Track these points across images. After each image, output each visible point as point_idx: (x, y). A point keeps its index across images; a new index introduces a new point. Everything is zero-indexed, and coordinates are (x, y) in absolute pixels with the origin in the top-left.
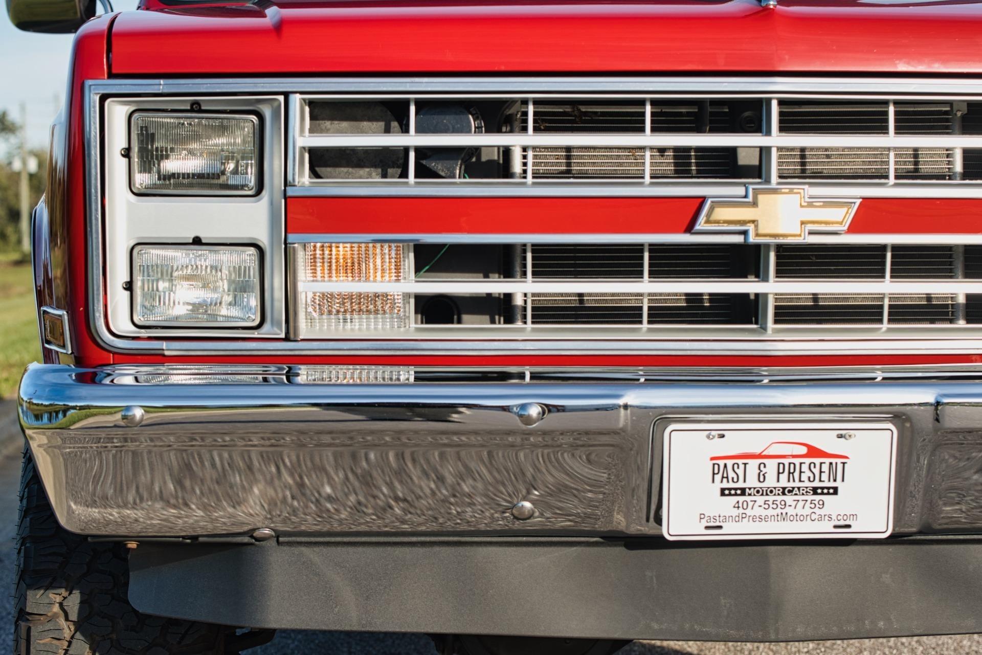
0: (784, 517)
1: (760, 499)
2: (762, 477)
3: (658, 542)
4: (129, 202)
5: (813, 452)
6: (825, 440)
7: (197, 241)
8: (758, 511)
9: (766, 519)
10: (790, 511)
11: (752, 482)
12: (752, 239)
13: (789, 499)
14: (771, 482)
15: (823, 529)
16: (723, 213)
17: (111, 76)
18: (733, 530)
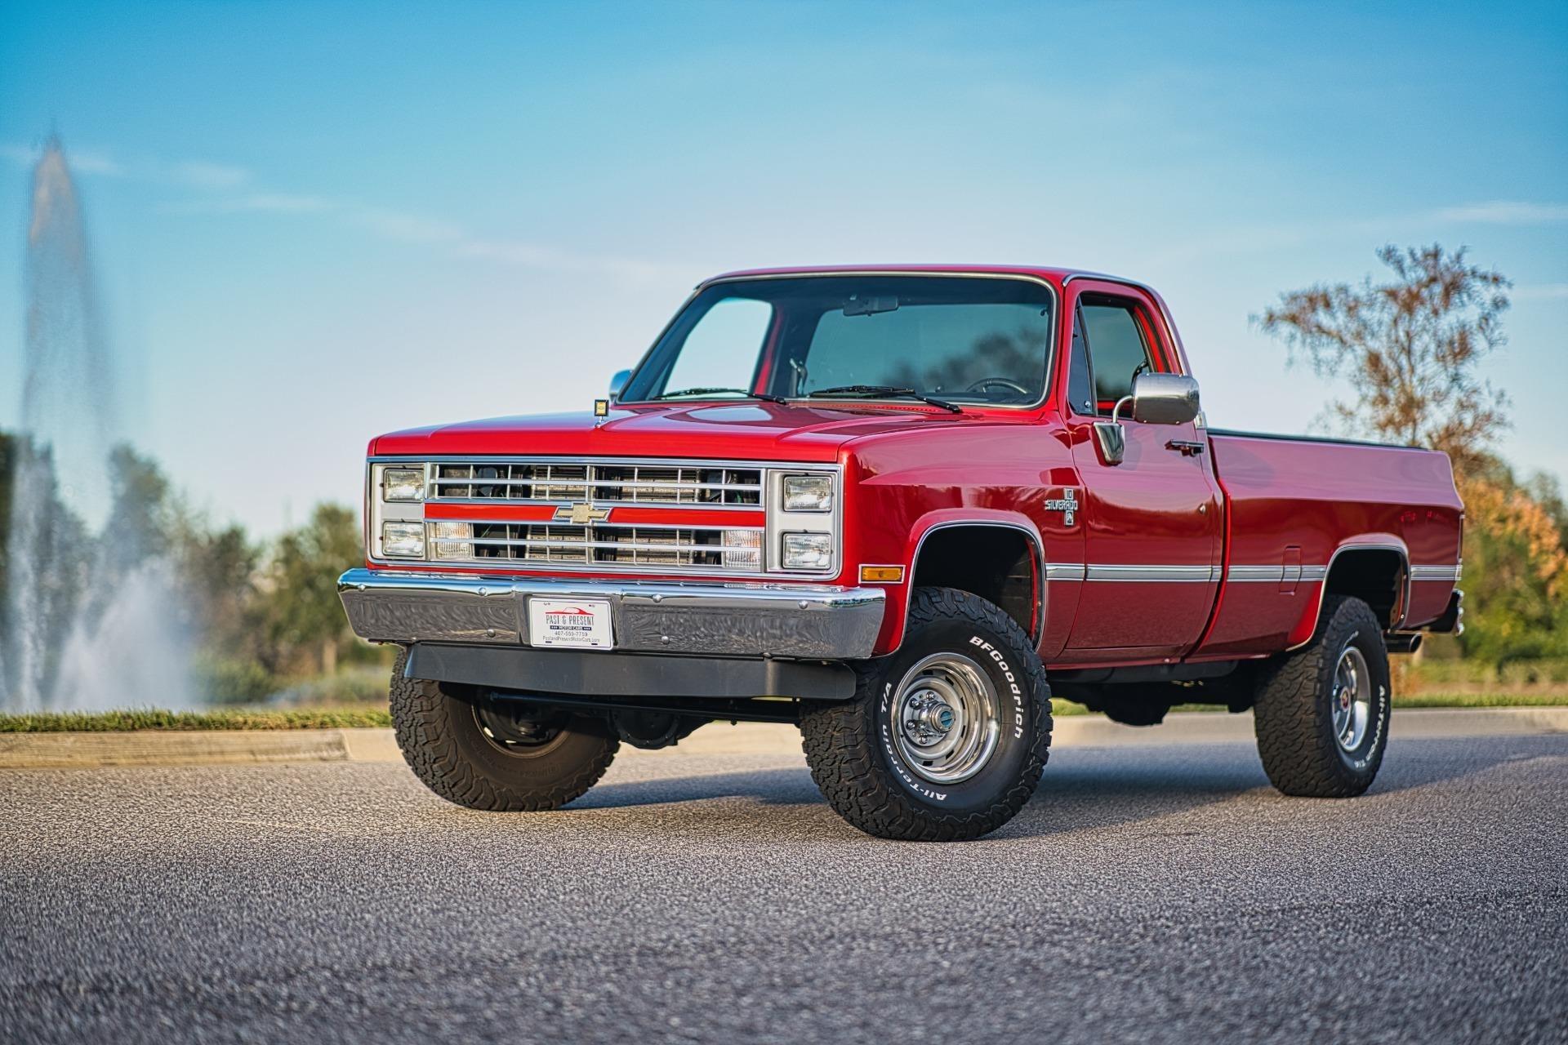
0: (573, 639)
1: (565, 631)
2: (564, 622)
3: (531, 646)
4: (382, 506)
5: (581, 612)
6: (585, 607)
7: (403, 521)
8: (565, 636)
9: (566, 640)
10: (575, 636)
11: (561, 624)
12: (571, 523)
13: (574, 631)
14: (567, 625)
15: (587, 645)
16: (561, 513)
17: (376, 455)
18: (556, 644)
